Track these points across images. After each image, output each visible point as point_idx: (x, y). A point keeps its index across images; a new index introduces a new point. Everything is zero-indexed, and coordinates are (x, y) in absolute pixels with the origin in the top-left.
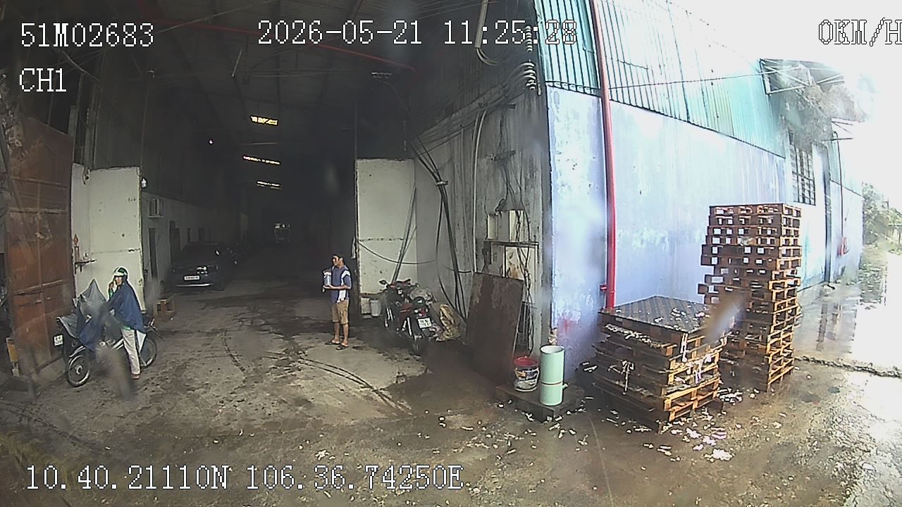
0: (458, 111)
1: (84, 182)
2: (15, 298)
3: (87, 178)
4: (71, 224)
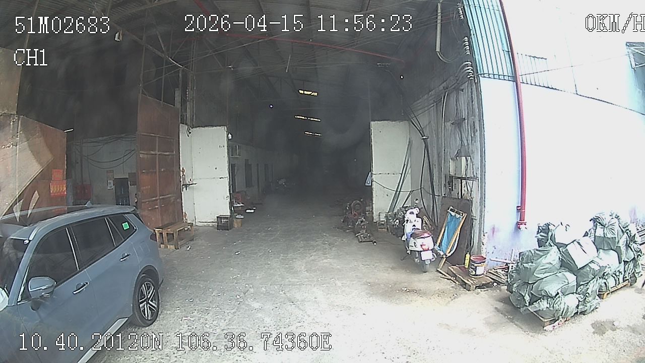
0: (432, 90)
1: (188, 136)
2: (143, 204)
3: (190, 133)
4: (179, 162)
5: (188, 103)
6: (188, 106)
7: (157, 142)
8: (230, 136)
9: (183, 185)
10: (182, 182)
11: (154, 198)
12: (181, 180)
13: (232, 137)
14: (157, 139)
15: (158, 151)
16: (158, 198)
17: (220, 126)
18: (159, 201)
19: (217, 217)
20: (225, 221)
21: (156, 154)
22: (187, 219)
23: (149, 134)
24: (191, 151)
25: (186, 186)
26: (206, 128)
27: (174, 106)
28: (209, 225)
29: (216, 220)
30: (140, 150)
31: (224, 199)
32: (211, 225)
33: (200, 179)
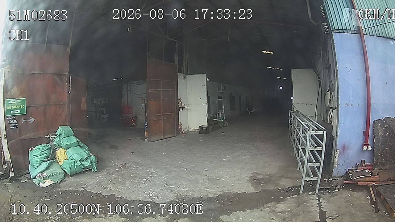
1: (184, 80)
2: (150, 117)
3: (185, 78)
4: (178, 94)
5: (184, 61)
6: (184, 63)
7: (162, 83)
8: (208, 79)
9: (180, 107)
10: (179, 106)
11: (159, 114)
12: (179, 104)
13: (209, 80)
14: (162, 82)
15: (163, 89)
16: (162, 114)
17: (202, 74)
18: (162, 116)
19: (200, 127)
20: (204, 129)
21: (161, 90)
22: (182, 127)
23: (155, 80)
24: (187, 88)
25: (182, 108)
26: (195, 75)
27: (174, 63)
28: (196, 131)
29: (199, 129)
30: (149, 88)
31: (205, 116)
32: (197, 131)
33: (192, 104)
